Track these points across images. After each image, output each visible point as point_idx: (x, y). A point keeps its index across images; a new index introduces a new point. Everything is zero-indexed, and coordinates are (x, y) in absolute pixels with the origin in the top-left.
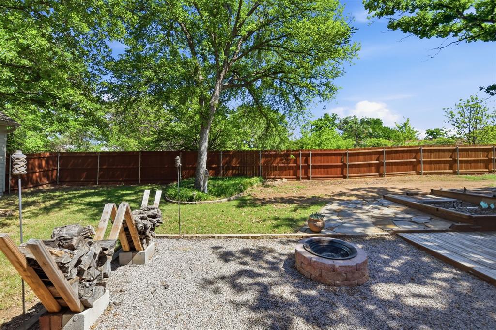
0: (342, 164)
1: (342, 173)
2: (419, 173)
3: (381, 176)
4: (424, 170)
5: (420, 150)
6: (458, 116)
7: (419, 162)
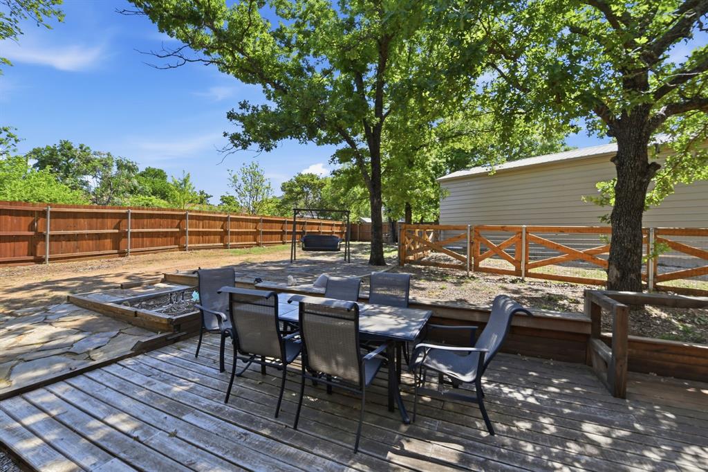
2: (183, 248)
3: (123, 254)
4: (191, 243)
5: (185, 215)
7: (183, 233)
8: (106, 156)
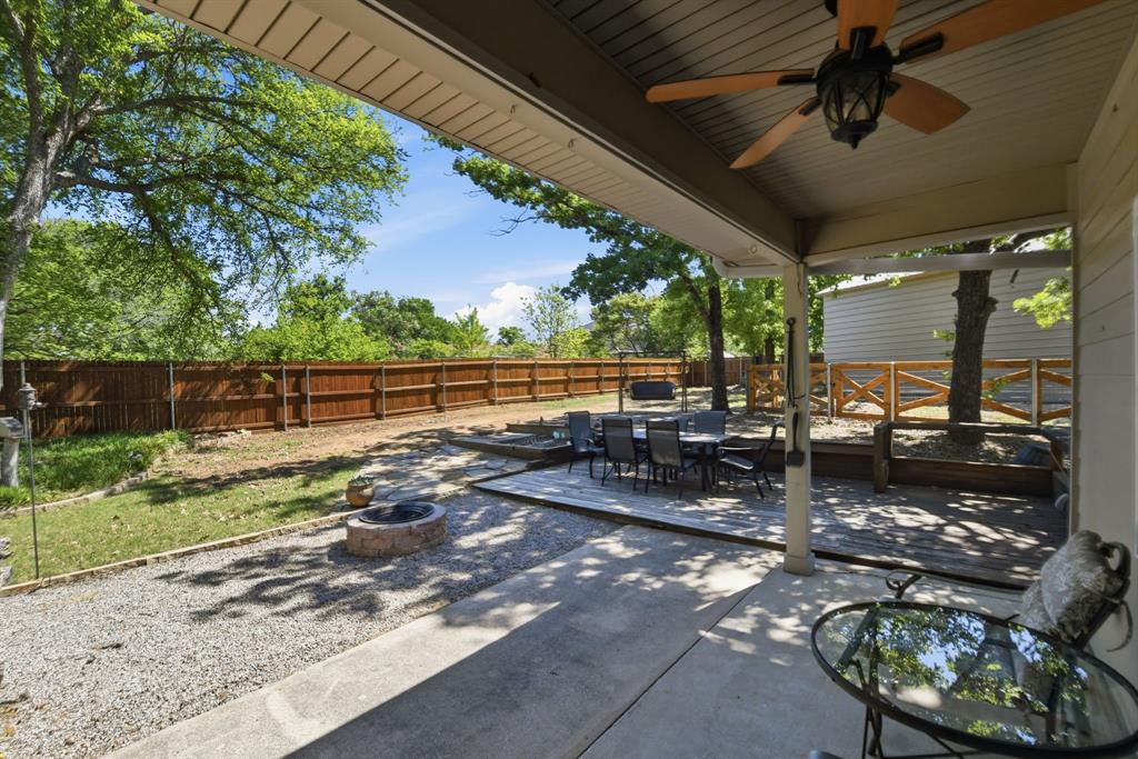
0: (372, 391)
1: (373, 409)
2: (492, 403)
3: (440, 409)
4: (499, 396)
5: (492, 365)
6: (538, 312)
7: (491, 384)
8: (383, 296)
